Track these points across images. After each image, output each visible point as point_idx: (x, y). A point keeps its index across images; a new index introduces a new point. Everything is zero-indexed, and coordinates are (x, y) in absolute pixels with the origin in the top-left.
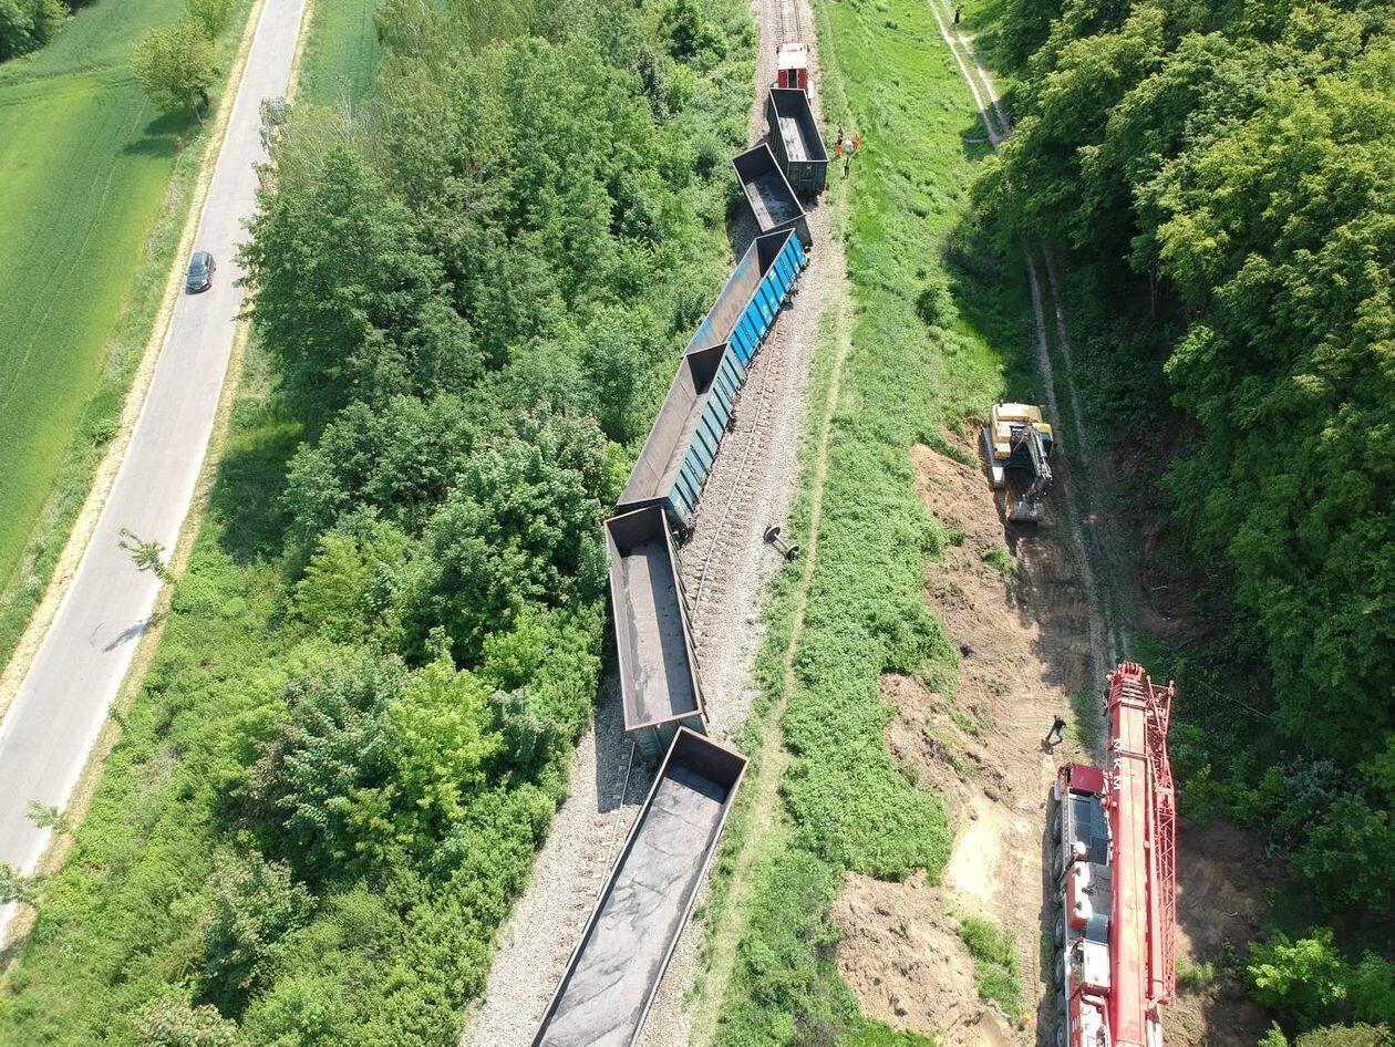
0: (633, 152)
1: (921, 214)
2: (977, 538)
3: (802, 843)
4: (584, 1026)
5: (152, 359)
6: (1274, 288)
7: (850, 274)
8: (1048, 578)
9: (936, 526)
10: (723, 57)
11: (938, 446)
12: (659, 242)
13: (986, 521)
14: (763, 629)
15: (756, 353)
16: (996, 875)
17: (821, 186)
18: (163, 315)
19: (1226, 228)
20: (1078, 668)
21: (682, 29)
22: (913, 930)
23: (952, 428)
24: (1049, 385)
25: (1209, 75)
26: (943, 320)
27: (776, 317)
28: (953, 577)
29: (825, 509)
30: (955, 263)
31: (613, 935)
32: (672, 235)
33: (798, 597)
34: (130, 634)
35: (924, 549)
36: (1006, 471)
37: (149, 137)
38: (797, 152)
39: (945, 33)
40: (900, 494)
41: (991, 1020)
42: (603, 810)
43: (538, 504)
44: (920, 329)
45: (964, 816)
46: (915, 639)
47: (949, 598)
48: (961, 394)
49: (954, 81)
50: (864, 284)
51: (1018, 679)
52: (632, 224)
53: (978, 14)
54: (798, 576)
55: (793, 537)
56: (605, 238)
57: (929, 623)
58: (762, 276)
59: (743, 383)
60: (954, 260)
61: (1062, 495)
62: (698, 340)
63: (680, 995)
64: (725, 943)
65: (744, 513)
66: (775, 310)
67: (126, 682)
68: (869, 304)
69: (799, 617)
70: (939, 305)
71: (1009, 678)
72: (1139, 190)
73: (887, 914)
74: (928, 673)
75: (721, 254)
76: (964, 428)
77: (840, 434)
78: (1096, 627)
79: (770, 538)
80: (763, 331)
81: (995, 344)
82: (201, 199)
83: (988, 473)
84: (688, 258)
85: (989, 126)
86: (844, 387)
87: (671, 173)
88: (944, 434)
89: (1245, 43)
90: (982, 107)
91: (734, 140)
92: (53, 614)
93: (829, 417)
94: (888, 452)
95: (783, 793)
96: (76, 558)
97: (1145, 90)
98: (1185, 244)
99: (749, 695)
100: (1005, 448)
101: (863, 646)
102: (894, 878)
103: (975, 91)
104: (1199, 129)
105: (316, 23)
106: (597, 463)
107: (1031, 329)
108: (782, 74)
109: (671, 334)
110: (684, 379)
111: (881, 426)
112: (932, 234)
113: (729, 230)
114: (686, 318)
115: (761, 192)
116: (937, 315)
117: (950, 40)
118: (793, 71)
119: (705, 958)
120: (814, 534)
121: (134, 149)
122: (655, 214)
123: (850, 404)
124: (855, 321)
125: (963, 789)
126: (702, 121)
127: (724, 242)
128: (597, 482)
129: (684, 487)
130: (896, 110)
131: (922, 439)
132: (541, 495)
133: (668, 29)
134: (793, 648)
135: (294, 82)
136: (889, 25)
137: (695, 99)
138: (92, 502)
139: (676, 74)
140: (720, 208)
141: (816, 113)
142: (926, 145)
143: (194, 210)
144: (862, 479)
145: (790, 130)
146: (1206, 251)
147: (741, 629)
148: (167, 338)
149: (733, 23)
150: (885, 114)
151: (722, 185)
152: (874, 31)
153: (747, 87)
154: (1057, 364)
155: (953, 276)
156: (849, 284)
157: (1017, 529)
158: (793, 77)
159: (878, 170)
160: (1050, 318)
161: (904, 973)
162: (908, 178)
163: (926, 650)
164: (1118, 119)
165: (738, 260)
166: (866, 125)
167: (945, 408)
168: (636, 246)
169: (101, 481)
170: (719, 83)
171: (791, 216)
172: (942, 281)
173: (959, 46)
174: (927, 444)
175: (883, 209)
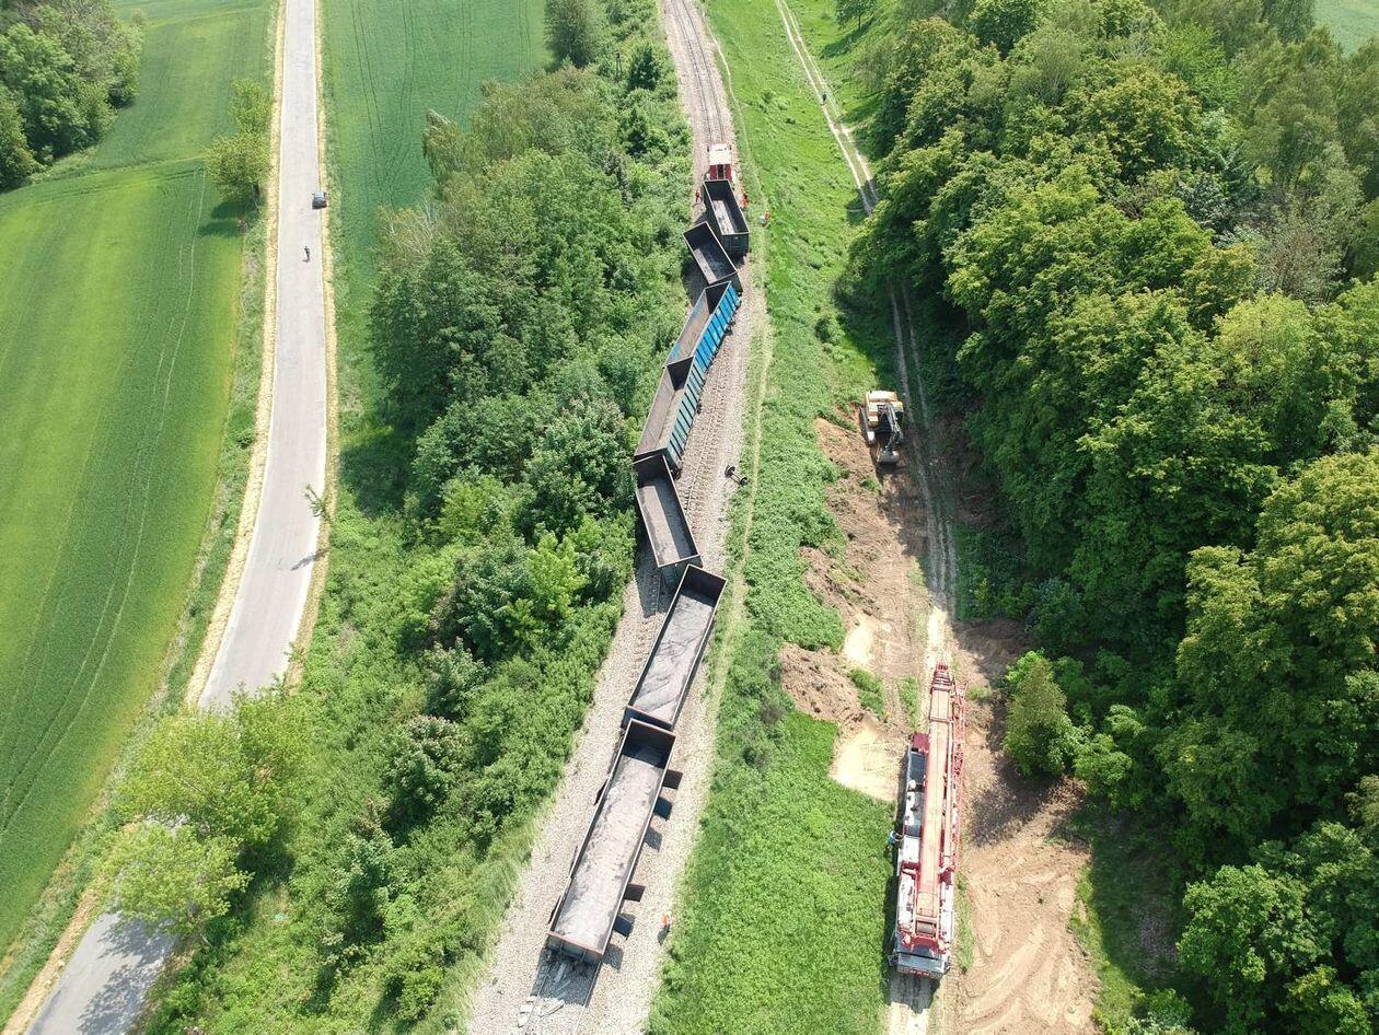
0: (612, 230)
1: (816, 267)
2: (857, 474)
3: (758, 627)
4: (652, 702)
5: (267, 386)
6: (1010, 308)
7: (769, 310)
8: (904, 497)
9: (831, 465)
10: (666, 152)
11: (832, 419)
12: (639, 293)
13: (864, 462)
14: (729, 524)
15: (711, 363)
16: (871, 652)
17: (746, 250)
18: (267, 355)
19: (987, 274)
20: (920, 545)
21: (636, 133)
22: (822, 669)
23: (841, 408)
24: (905, 379)
25: (983, 180)
26: (834, 339)
27: (722, 340)
28: (843, 495)
29: (761, 456)
30: (841, 300)
31: (660, 664)
32: (646, 287)
33: (749, 506)
34: (306, 561)
35: (824, 479)
36: (876, 434)
37: (216, 220)
38: (727, 228)
39: (831, 126)
40: (808, 446)
41: (868, 718)
42: (646, 616)
43: (590, 453)
44: (818, 345)
45: (851, 623)
46: (820, 527)
47: (840, 507)
48: (846, 386)
49: (838, 164)
50: (779, 317)
51: (883, 552)
52: (618, 281)
53: (856, 110)
54: (748, 494)
55: (743, 473)
56: (601, 292)
57: (829, 518)
58: (711, 312)
59: (704, 381)
60: (840, 299)
61: (912, 447)
62: (674, 355)
63: (699, 695)
64: (721, 672)
65: (711, 460)
66: (721, 336)
67: (311, 590)
68: (783, 329)
69: (751, 516)
70: (830, 329)
71: (878, 551)
72: (945, 251)
73: (807, 660)
74: (828, 547)
75: (680, 299)
76: (849, 408)
77: (768, 411)
78: (931, 522)
79: (729, 473)
80: (714, 349)
81: (870, 356)
82: (273, 269)
83: (865, 435)
84: (659, 303)
85: (864, 198)
86: (770, 383)
87: (639, 244)
88: (835, 411)
89: (1006, 158)
90: (859, 185)
91: (682, 218)
92: (245, 555)
93: (760, 402)
94: (801, 423)
95: (746, 603)
96: (252, 519)
97: (949, 189)
98: (964, 285)
99: (723, 558)
100: (875, 419)
101: (789, 529)
102: (811, 648)
103: (854, 172)
104: (978, 214)
105: (330, 123)
106: (622, 429)
107: (893, 344)
108: (712, 168)
109: (653, 354)
110: (666, 381)
111: (794, 406)
112: (824, 281)
113: (684, 282)
114: (662, 343)
115: (705, 255)
116: (829, 336)
117: (835, 132)
118: (720, 167)
119: (711, 679)
120: (756, 471)
121: (206, 231)
122: (636, 273)
123: (774, 393)
124: (775, 341)
125: (850, 608)
126: (657, 204)
127: (682, 291)
128: (623, 441)
129: (675, 443)
130: (796, 190)
131: (821, 415)
132: (592, 447)
133: (625, 134)
134: (747, 533)
135: (324, 174)
136: (788, 121)
137: (652, 187)
138: (252, 483)
139: (634, 169)
140: (677, 267)
141: (738, 195)
142: (820, 216)
143: (269, 278)
144: (784, 437)
145: (720, 209)
146: (976, 289)
147: (716, 524)
148: (275, 373)
149: (672, 125)
150: (788, 195)
151: (677, 252)
152: (778, 127)
153: (687, 177)
154: (910, 365)
155: (840, 310)
156: (768, 317)
157: (884, 468)
158: (721, 170)
159: (785, 237)
160: (906, 335)
161: (818, 689)
162: (807, 241)
163: (827, 533)
164: (935, 206)
165: (694, 304)
166: (775, 204)
167: (836, 396)
168: (624, 296)
169: (255, 471)
170: (667, 174)
171: (727, 272)
172: (833, 313)
173: (842, 136)
174: (825, 418)
175: (789, 265)
